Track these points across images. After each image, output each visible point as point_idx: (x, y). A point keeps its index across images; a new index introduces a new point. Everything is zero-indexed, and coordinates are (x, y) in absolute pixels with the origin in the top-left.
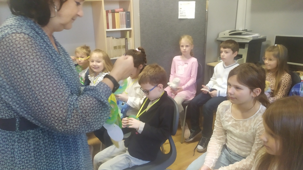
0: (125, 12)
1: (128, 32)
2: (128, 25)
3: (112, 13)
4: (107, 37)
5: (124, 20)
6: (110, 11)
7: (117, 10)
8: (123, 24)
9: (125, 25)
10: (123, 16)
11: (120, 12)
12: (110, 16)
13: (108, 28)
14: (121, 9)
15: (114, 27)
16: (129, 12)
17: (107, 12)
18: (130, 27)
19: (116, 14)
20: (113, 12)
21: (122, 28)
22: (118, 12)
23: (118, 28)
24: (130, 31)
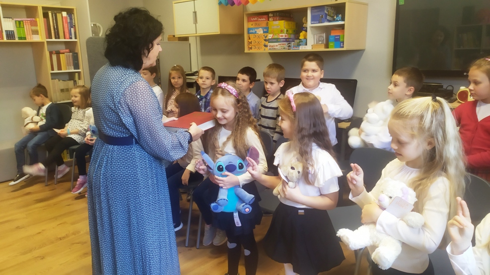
0: (71, 54)
1: (77, 74)
2: (77, 66)
3: (56, 54)
4: (52, 79)
5: (71, 62)
6: (54, 52)
7: (62, 51)
8: (70, 66)
9: (73, 67)
10: (69, 57)
11: (65, 53)
12: (54, 57)
13: (53, 69)
14: (67, 50)
15: (59, 68)
16: (77, 53)
17: (51, 53)
18: (79, 69)
19: (61, 55)
20: (58, 53)
21: (69, 69)
22: (64, 53)
23: (64, 70)
24: (79, 73)
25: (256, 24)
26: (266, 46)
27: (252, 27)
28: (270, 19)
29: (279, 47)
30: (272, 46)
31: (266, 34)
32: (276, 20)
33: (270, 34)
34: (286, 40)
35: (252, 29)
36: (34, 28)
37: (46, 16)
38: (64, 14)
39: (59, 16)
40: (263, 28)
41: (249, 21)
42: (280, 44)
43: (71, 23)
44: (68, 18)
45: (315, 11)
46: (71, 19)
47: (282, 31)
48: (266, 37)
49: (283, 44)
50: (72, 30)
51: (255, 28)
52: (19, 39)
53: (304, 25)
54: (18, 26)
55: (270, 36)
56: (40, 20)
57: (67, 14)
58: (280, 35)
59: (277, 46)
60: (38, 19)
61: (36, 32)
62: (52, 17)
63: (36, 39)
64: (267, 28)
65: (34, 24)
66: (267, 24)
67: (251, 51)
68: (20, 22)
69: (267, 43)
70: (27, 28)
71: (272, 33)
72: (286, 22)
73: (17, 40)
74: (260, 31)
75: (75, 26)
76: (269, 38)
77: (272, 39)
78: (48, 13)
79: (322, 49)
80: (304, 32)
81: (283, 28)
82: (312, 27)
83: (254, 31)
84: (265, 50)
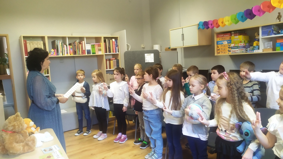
0: (116, 60)
3: (109, 60)
4: (106, 74)
5: (116, 64)
6: (108, 60)
7: (111, 59)
8: (115, 66)
10: (115, 62)
12: (108, 62)
13: (107, 69)
14: (114, 59)
15: (110, 68)
16: (118, 60)
17: (106, 60)
19: (111, 61)
23: (112, 68)
25: (222, 39)
26: (229, 51)
27: (220, 40)
28: (232, 35)
29: (238, 52)
30: (234, 51)
31: (229, 44)
32: (237, 35)
33: (232, 44)
34: (244, 47)
35: (220, 42)
36: (99, 48)
37: (105, 41)
38: (114, 40)
39: (111, 41)
40: (227, 41)
41: (217, 37)
42: (240, 50)
43: (116, 44)
44: (115, 42)
45: (265, 28)
46: (116, 42)
47: (241, 42)
48: (230, 46)
49: (242, 50)
50: (117, 48)
51: (222, 41)
52: (93, 54)
53: (256, 37)
54: (92, 47)
55: (232, 45)
56: (102, 44)
57: (115, 40)
58: (240, 44)
59: (237, 51)
60: (101, 43)
61: (100, 50)
62: (108, 42)
63: (100, 53)
64: (231, 41)
65: (99, 46)
66: (230, 38)
67: (219, 55)
68: (93, 45)
69: (230, 49)
70: (97, 48)
71: (234, 43)
72: (243, 36)
73: (92, 54)
74: (225, 43)
75: (118, 46)
76: (232, 46)
77: (233, 47)
78: (106, 40)
79: (271, 51)
80: (256, 42)
81: (241, 40)
82: (262, 38)
83: (221, 43)
84: (229, 53)
